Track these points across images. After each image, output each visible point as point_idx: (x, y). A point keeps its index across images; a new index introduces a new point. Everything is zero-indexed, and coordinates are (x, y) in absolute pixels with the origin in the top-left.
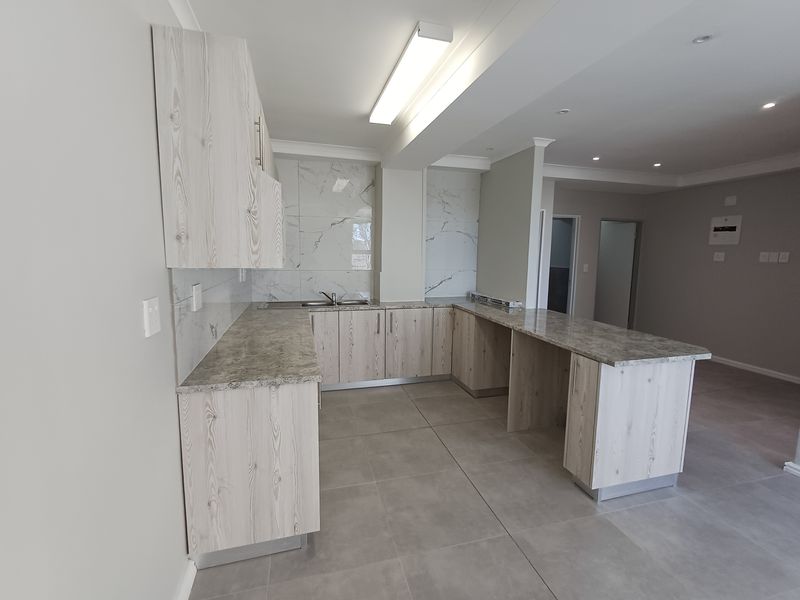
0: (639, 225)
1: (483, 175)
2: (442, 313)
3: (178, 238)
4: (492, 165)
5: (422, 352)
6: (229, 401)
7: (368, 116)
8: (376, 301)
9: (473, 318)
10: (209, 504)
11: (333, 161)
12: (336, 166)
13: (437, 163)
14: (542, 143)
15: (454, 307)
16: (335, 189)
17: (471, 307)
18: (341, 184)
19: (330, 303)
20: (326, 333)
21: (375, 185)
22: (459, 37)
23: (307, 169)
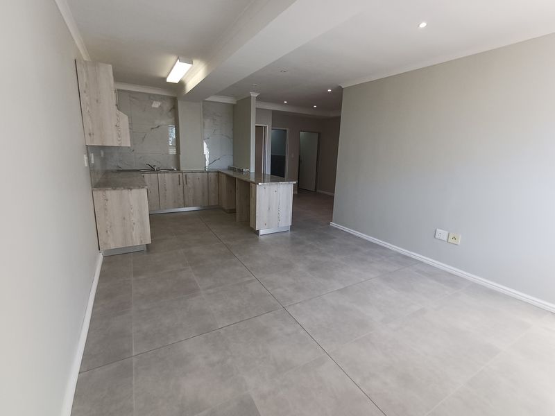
0: (319, 134)
1: (234, 106)
2: (212, 175)
3: (90, 134)
4: (237, 102)
5: (203, 194)
6: (112, 194)
7: (165, 79)
8: (179, 169)
9: (224, 176)
10: (107, 232)
11: (150, 95)
12: (152, 98)
13: (208, 99)
14: (254, 95)
15: (218, 172)
16: (153, 106)
17: (231, 173)
18: (156, 105)
19: (152, 170)
20: (151, 185)
21: (175, 109)
22: (196, 62)
23: (134, 98)
